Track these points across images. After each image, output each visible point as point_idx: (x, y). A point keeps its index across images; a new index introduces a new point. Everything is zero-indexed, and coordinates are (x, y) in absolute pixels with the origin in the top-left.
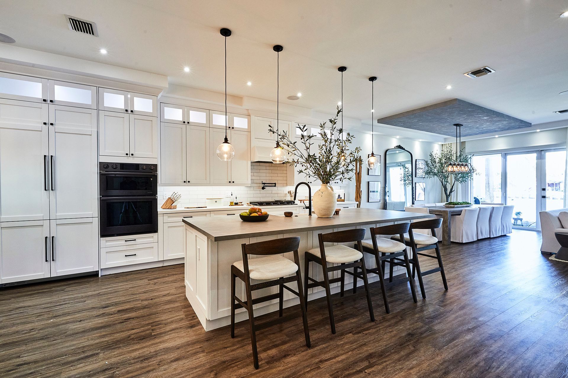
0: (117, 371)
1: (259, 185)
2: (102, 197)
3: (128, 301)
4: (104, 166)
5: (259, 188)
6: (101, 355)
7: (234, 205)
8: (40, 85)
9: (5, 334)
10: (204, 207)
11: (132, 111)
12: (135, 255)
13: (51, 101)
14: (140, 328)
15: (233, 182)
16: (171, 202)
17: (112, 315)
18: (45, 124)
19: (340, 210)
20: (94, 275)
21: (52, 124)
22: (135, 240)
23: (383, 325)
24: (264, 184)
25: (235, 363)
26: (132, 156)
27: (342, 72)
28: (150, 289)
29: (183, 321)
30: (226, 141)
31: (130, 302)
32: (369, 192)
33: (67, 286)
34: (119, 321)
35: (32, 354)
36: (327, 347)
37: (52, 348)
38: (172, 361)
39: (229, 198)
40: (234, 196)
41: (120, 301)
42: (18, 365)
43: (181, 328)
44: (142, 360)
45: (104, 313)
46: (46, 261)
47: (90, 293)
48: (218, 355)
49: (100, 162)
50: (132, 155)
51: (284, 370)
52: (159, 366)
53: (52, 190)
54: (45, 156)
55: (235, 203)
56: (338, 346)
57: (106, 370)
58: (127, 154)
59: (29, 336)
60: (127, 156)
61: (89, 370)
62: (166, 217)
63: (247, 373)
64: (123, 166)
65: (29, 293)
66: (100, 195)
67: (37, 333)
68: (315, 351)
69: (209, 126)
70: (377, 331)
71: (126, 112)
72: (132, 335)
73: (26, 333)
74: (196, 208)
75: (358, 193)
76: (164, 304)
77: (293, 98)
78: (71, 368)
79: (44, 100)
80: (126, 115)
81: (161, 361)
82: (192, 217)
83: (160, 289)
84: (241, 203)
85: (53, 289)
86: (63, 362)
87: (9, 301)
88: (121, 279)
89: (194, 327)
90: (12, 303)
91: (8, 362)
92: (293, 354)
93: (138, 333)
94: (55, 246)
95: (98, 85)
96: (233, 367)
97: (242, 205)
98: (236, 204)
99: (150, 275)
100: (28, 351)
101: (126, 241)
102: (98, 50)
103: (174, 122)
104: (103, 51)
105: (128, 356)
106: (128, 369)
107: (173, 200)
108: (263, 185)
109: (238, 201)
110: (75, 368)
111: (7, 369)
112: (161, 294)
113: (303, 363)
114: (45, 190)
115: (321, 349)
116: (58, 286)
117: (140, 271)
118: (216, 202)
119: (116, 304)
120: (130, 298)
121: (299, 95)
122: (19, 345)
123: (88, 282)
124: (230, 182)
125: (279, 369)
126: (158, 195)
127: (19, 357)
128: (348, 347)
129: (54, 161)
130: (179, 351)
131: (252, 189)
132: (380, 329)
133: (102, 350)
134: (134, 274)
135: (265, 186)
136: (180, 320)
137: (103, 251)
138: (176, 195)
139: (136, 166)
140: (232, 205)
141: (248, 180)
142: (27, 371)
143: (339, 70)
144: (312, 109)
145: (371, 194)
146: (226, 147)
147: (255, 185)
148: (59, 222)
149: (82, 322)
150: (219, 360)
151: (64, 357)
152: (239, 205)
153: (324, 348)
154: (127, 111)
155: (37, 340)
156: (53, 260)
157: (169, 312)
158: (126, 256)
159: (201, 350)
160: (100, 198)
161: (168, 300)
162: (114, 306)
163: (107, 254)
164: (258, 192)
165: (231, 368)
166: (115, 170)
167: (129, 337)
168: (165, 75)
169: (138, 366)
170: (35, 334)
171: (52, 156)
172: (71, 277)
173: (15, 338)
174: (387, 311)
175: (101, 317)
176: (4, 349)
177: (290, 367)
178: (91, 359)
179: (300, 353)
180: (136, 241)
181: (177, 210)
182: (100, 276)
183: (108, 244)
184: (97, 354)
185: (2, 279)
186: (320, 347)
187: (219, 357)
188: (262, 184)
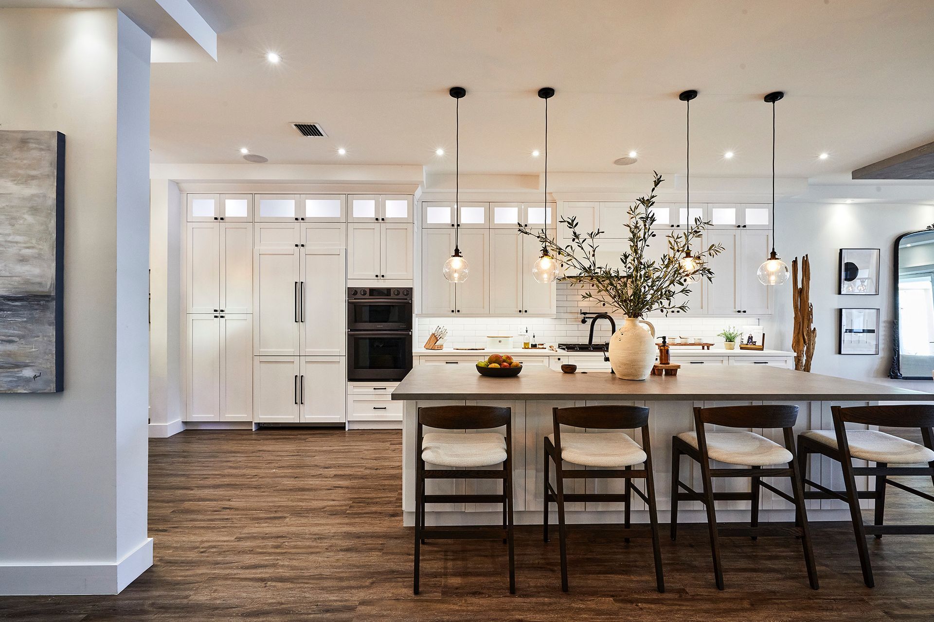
0: (288, 542)
1: (576, 315)
2: (351, 331)
3: (353, 465)
4: (352, 292)
5: (576, 321)
6: (287, 519)
7: (530, 347)
8: (293, 202)
9: (234, 474)
10: (477, 349)
11: (383, 219)
12: (385, 408)
13: (303, 219)
14: (340, 501)
15: (526, 311)
16: (434, 340)
17: (327, 478)
18: (297, 246)
19: (679, 367)
20: (340, 427)
21: (303, 246)
22: (385, 389)
23: (692, 606)
24: (585, 315)
25: (403, 577)
26: (383, 278)
27: (688, 101)
28: (384, 456)
29: (390, 505)
30: (457, 253)
31: (354, 467)
32: (843, 330)
33: (310, 436)
34: (327, 487)
35: (240, 500)
36: (550, 604)
37: (256, 499)
38: (341, 550)
39: (522, 337)
40: (530, 334)
41: (345, 464)
42: (224, 508)
43: (380, 513)
44: (315, 539)
45: (321, 474)
46: (296, 403)
47: (324, 448)
48: (393, 560)
49: (348, 288)
50: (383, 276)
51: (458, 611)
52: (326, 550)
53: (302, 321)
54: (296, 283)
55: (532, 344)
56: (570, 609)
57: (278, 537)
58: (377, 276)
59: (249, 481)
60: (377, 278)
61: (267, 532)
62: (423, 360)
63: (408, 596)
64: (373, 292)
65: (278, 437)
66: (348, 329)
67: (256, 481)
68: (525, 603)
69: (489, 226)
70: (671, 611)
71: (376, 221)
72: (328, 506)
73: (248, 478)
74: (469, 350)
75: (799, 333)
76: (385, 478)
77: (623, 161)
78: (257, 524)
79: (297, 219)
80: (377, 226)
81: (331, 546)
82: (457, 363)
83: (395, 458)
84: (543, 345)
85: (299, 436)
86: (254, 516)
87: (258, 442)
88: (365, 437)
89: (395, 516)
90: (260, 444)
91: (219, 502)
92: (488, 595)
93: (335, 506)
94: (304, 387)
95: (347, 191)
96: (398, 582)
97: (543, 348)
98: (534, 346)
99: (397, 438)
100: (238, 496)
101: (374, 389)
102: (336, 151)
103: (439, 227)
104: (342, 152)
105: (307, 530)
106: (298, 543)
107: (437, 336)
108: (583, 316)
109: (537, 341)
110: (259, 525)
111: (215, 509)
112: (390, 465)
113: (492, 612)
114: (296, 321)
115: (537, 603)
116: (304, 434)
117: (389, 431)
118: (500, 342)
119: (339, 466)
120: (357, 462)
121: (633, 154)
122: (236, 488)
123: (332, 435)
124: (520, 311)
125: (452, 607)
126: (413, 330)
127: (229, 500)
128: (587, 616)
129: (304, 288)
130: (356, 541)
131: (564, 322)
132: (681, 610)
133: (292, 514)
134: (382, 433)
135: (587, 318)
136: (386, 504)
137: (350, 399)
138: (440, 330)
139: (387, 292)
140: (526, 348)
141: (550, 308)
142: (225, 516)
143: (681, 99)
144: (676, 175)
145: (846, 337)
146: (457, 262)
147: (570, 316)
148: (309, 359)
149: (297, 479)
150: (389, 567)
151: (258, 512)
152: (539, 348)
153: (544, 604)
154: (377, 219)
155: (252, 487)
156: (302, 403)
157: (383, 489)
158: (374, 408)
159: (380, 548)
160: (348, 331)
161: (392, 475)
162: (336, 468)
163: (355, 404)
164: (575, 327)
165: (394, 582)
166: (364, 297)
167: (324, 508)
168: (421, 165)
169: (308, 544)
170: (254, 481)
171: (302, 283)
172: (318, 426)
173: (237, 480)
174: (719, 585)
175: (316, 478)
176: (224, 490)
177: (468, 611)
178: (276, 521)
179: (499, 597)
180: (387, 390)
181: (444, 352)
182: (347, 430)
183: (355, 390)
184: (285, 517)
185: (260, 417)
186: (539, 599)
187: (392, 564)
188: (581, 313)
